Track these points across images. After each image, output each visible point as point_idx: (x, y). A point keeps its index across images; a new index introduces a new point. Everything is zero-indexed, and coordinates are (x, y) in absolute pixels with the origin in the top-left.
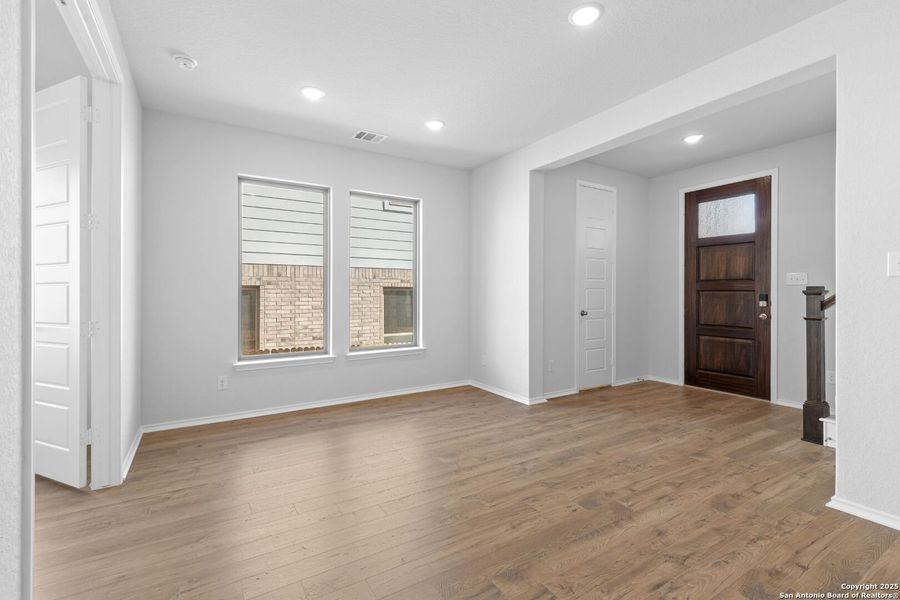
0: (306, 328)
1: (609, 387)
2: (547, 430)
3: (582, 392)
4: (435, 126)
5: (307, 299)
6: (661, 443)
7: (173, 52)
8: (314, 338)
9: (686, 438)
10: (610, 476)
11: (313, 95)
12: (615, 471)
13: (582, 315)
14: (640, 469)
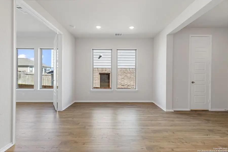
0: (120, 83)
1: (207, 111)
2: (163, 120)
3: (192, 111)
4: (132, 28)
5: (120, 76)
6: (208, 136)
7: (70, 26)
8: (122, 86)
9: (225, 138)
10: (169, 142)
11: (98, 27)
12: (173, 141)
13: (192, 83)
14: (186, 143)
